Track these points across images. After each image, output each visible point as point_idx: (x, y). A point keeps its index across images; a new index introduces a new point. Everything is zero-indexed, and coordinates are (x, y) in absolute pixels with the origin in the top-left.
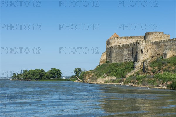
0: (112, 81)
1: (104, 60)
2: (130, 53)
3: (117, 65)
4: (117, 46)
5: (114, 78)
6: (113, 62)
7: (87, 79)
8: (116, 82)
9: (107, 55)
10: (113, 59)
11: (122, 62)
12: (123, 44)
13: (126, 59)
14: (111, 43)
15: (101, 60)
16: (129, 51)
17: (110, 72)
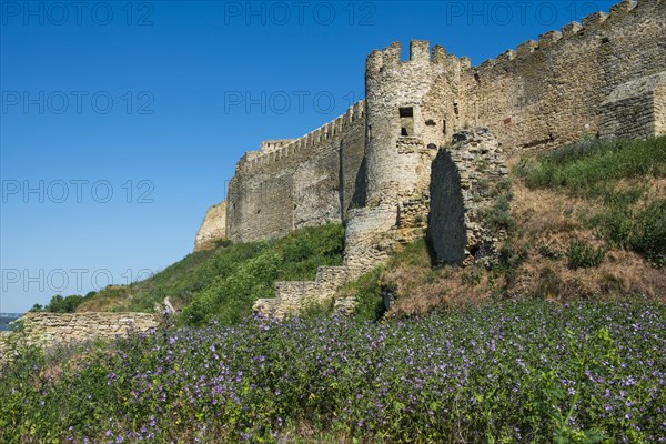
2: (323, 182)
13: (304, 217)
15: (199, 237)
16: (320, 169)
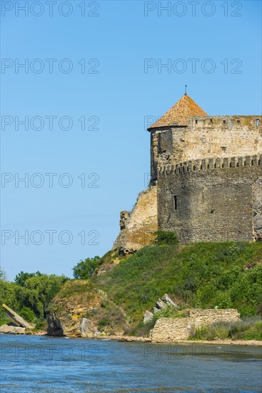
0: (225, 331)
1: (146, 227)
3: (223, 253)
4: (218, 160)
5: (231, 316)
6: (196, 239)
7: (75, 318)
8: (252, 337)
9: (161, 202)
10: (194, 222)
11: (242, 239)
12: (250, 154)
14: (182, 144)
17: (193, 288)
